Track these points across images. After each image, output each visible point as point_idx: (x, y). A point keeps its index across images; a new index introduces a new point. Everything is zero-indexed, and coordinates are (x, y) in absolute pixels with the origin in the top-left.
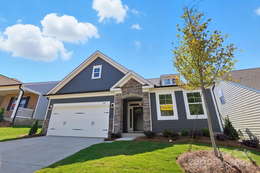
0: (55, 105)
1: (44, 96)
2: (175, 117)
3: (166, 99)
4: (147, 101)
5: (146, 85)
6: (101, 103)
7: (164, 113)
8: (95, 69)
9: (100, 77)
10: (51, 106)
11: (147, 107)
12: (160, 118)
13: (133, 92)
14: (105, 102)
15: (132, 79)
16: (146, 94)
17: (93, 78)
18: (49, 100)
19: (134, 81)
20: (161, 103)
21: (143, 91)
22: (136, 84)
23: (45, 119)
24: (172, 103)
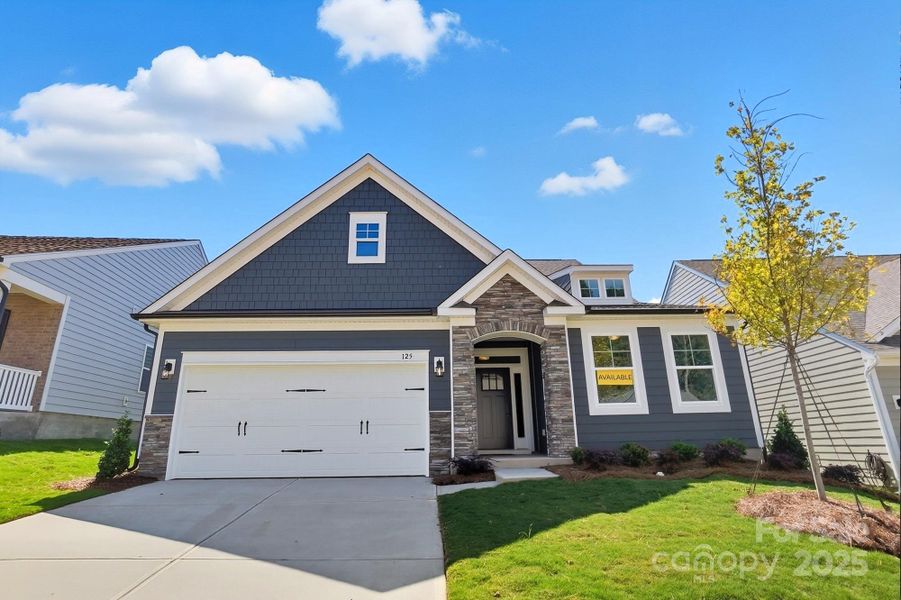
0: (189, 357)
1: (136, 317)
2: (640, 406)
3: (614, 352)
4: (557, 356)
5: (557, 303)
6: (396, 355)
7: (605, 393)
8: (360, 226)
9: (380, 258)
10: (173, 362)
11: (561, 374)
12: (597, 408)
13: (514, 323)
14: (409, 352)
15: (507, 278)
16: (556, 333)
17: (353, 258)
18: (156, 334)
19: (515, 284)
20: (601, 362)
21: (548, 322)
22: (523, 296)
23: (148, 412)
24: (631, 366)
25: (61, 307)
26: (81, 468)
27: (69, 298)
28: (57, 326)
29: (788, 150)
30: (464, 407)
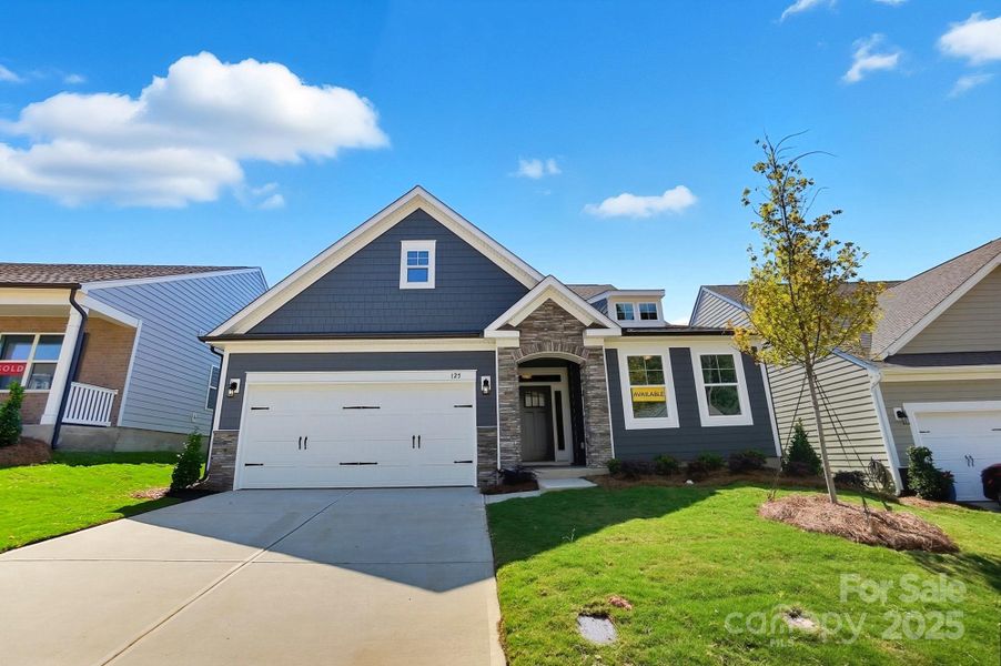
0: (251, 377)
1: (203, 339)
2: (671, 420)
3: (648, 371)
4: (595, 374)
5: (596, 326)
6: (445, 375)
7: (640, 408)
8: (410, 254)
9: (430, 284)
10: (238, 381)
11: (599, 391)
12: (632, 422)
13: (556, 344)
14: (458, 372)
15: (549, 303)
16: (595, 353)
17: (404, 284)
18: (222, 356)
19: (557, 308)
20: (635, 380)
21: (587, 343)
22: (564, 319)
23: (216, 428)
24: (663, 382)
25: (135, 329)
26: (157, 479)
27: (141, 322)
28: (131, 348)
29: (808, 184)
30: (509, 422)
